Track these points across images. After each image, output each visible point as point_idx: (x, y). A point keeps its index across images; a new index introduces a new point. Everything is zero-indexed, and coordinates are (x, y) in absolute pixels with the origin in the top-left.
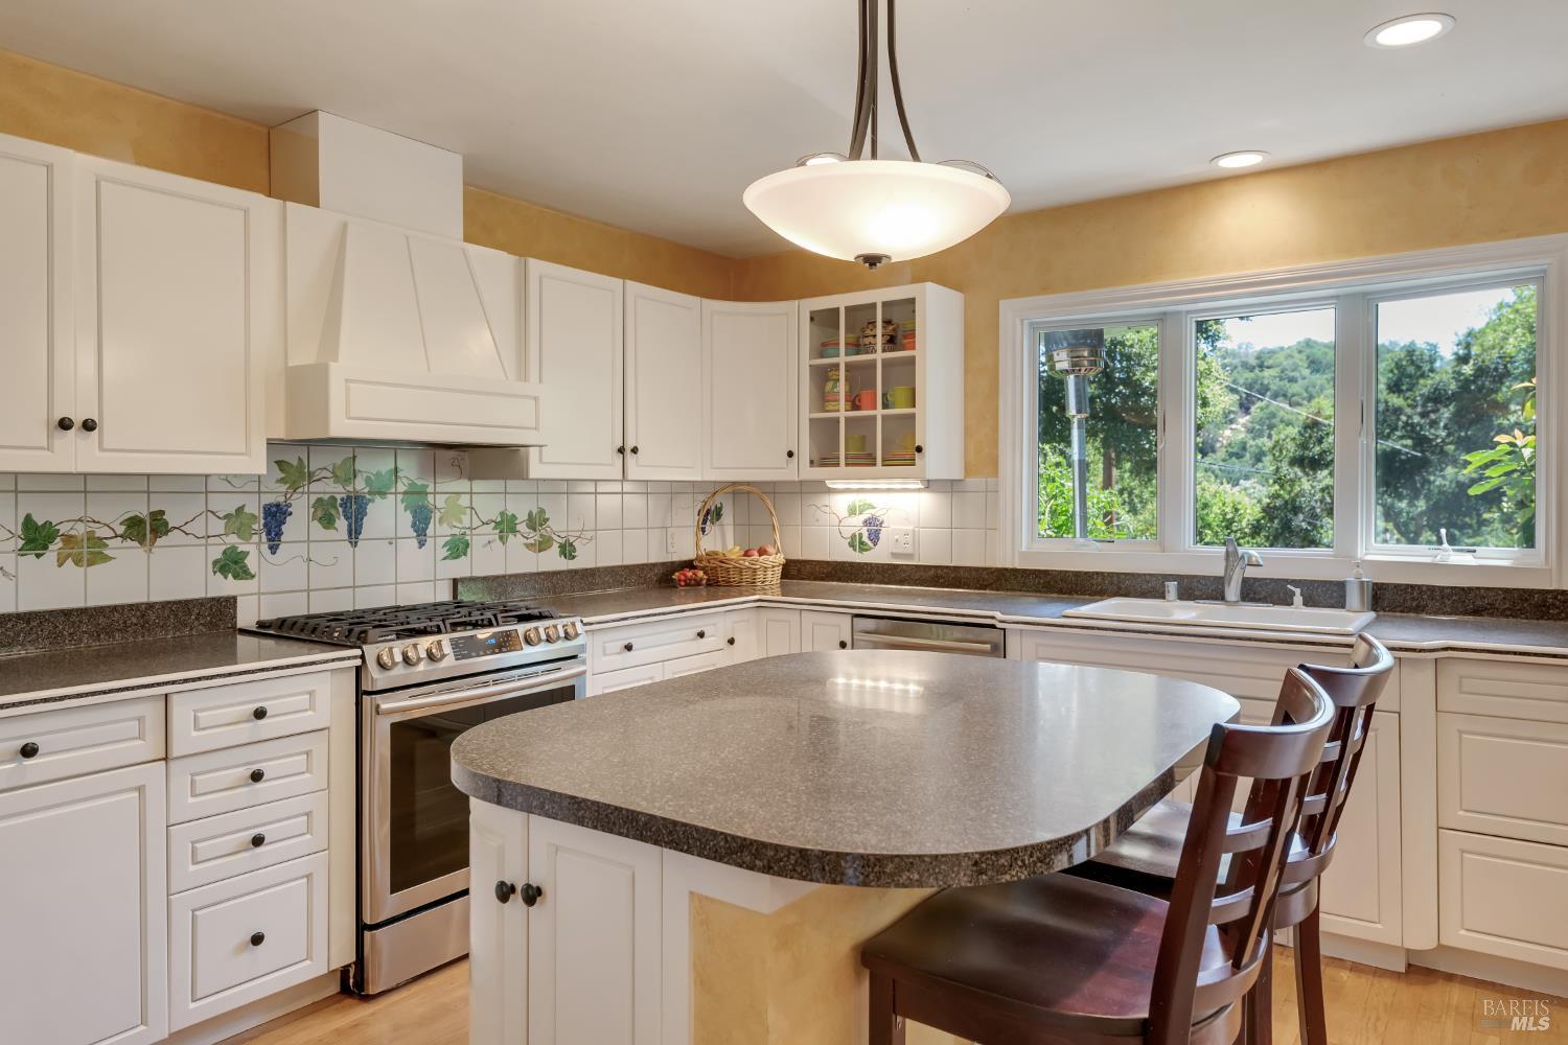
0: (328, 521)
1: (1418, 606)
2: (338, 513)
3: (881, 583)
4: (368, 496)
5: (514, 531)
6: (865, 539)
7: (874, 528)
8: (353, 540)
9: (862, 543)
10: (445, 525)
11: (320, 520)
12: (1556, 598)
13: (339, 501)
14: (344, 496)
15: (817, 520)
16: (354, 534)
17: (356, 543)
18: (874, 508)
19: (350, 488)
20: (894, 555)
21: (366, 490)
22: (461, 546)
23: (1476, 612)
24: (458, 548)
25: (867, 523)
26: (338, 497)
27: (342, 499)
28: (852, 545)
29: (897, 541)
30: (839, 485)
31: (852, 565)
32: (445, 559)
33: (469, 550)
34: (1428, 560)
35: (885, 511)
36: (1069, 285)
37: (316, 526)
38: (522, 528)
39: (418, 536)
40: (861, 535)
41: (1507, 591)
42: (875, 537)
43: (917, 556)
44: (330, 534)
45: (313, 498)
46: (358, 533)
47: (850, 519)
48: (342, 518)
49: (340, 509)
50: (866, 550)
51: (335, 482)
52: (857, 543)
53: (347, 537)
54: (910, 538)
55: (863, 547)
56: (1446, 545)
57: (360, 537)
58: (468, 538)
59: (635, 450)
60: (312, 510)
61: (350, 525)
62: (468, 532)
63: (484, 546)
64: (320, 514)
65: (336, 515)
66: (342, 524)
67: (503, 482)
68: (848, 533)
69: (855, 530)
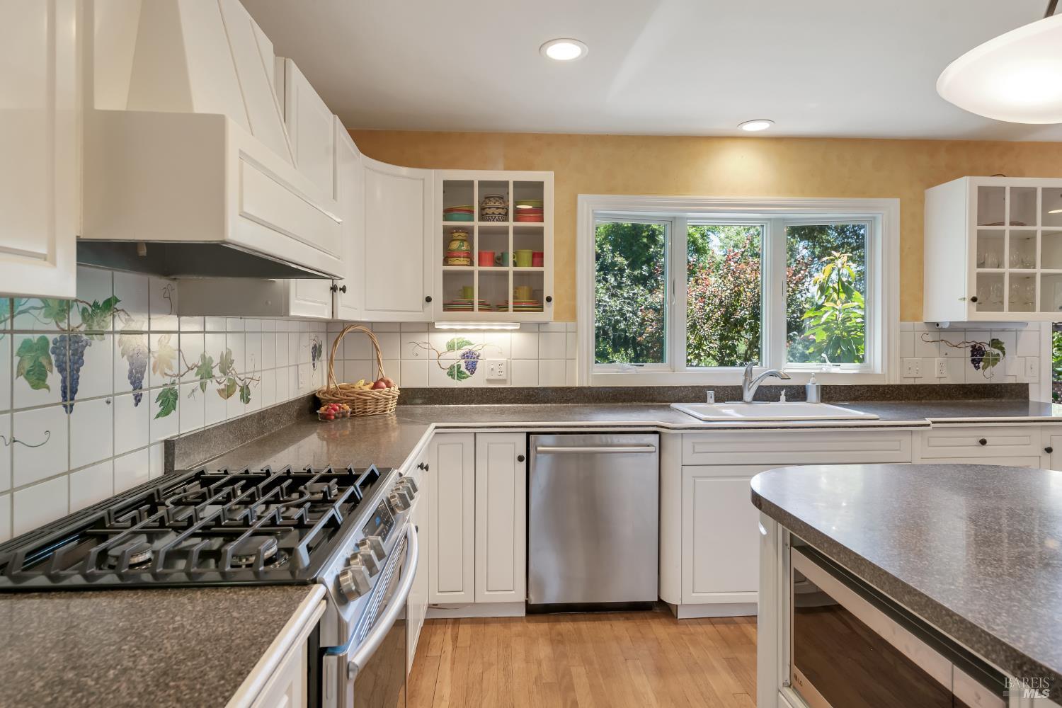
0: (37, 377)
1: (829, 397)
2: (51, 363)
3: (479, 403)
4: (85, 337)
5: (211, 376)
6: (463, 369)
7: (471, 361)
8: (68, 403)
9: (459, 372)
10: (158, 373)
11: (28, 375)
12: (888, 389)
13: (51, 345)
14: (57, 336)
15: (417, 355)
16: (69, 392)
17: (72, 406)
18: (471, 344)
19: (64, 325)
20: (489, 381)
21: (83, 328)
22: (172, 398)
23: (855, 399)
24: (168, 401)
25: (464, 356)
26: (51, 337)
27: (55, 342)
28: (451, 374)
29: (492, 369)
30: (444, 326)
31: (452, 390)
32: (158, 416)
33: (177, 402)
34: (818, 371)
35: (481, 347)
36: (626, 190)
37: (22, 383)
38: (216, 372)
39: (135, 389)
40: (459, 367)
41: (868, 386)
42: (472, 368)
43: (509, 380)
44: (41, 396)
45: (19, 339)
46: (74, 391)
47: (448, 353)
48: (55, 369)
49: (53, 357)
50: (464, 378)
51: (46, 317)
52: (455, 372)
53: (60, 399)
54: (503, 368)
55: (460, 375)
56: (828, 363)
57: (77, 397)
58: (176, 387)
59: (344, 289)
60: (17, 359)
61: (64, 381)
62: (177, 379)
63: (189, 397)
64: (27, 365)
65: (47, 367)
66: (54, 379)
67: (201, 318)
68: (447, 364)
69: (454, 362)
